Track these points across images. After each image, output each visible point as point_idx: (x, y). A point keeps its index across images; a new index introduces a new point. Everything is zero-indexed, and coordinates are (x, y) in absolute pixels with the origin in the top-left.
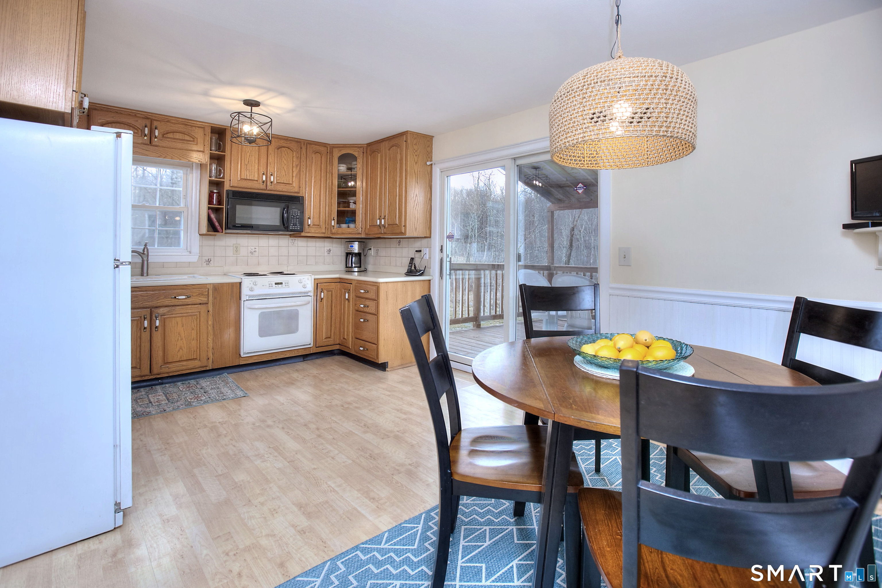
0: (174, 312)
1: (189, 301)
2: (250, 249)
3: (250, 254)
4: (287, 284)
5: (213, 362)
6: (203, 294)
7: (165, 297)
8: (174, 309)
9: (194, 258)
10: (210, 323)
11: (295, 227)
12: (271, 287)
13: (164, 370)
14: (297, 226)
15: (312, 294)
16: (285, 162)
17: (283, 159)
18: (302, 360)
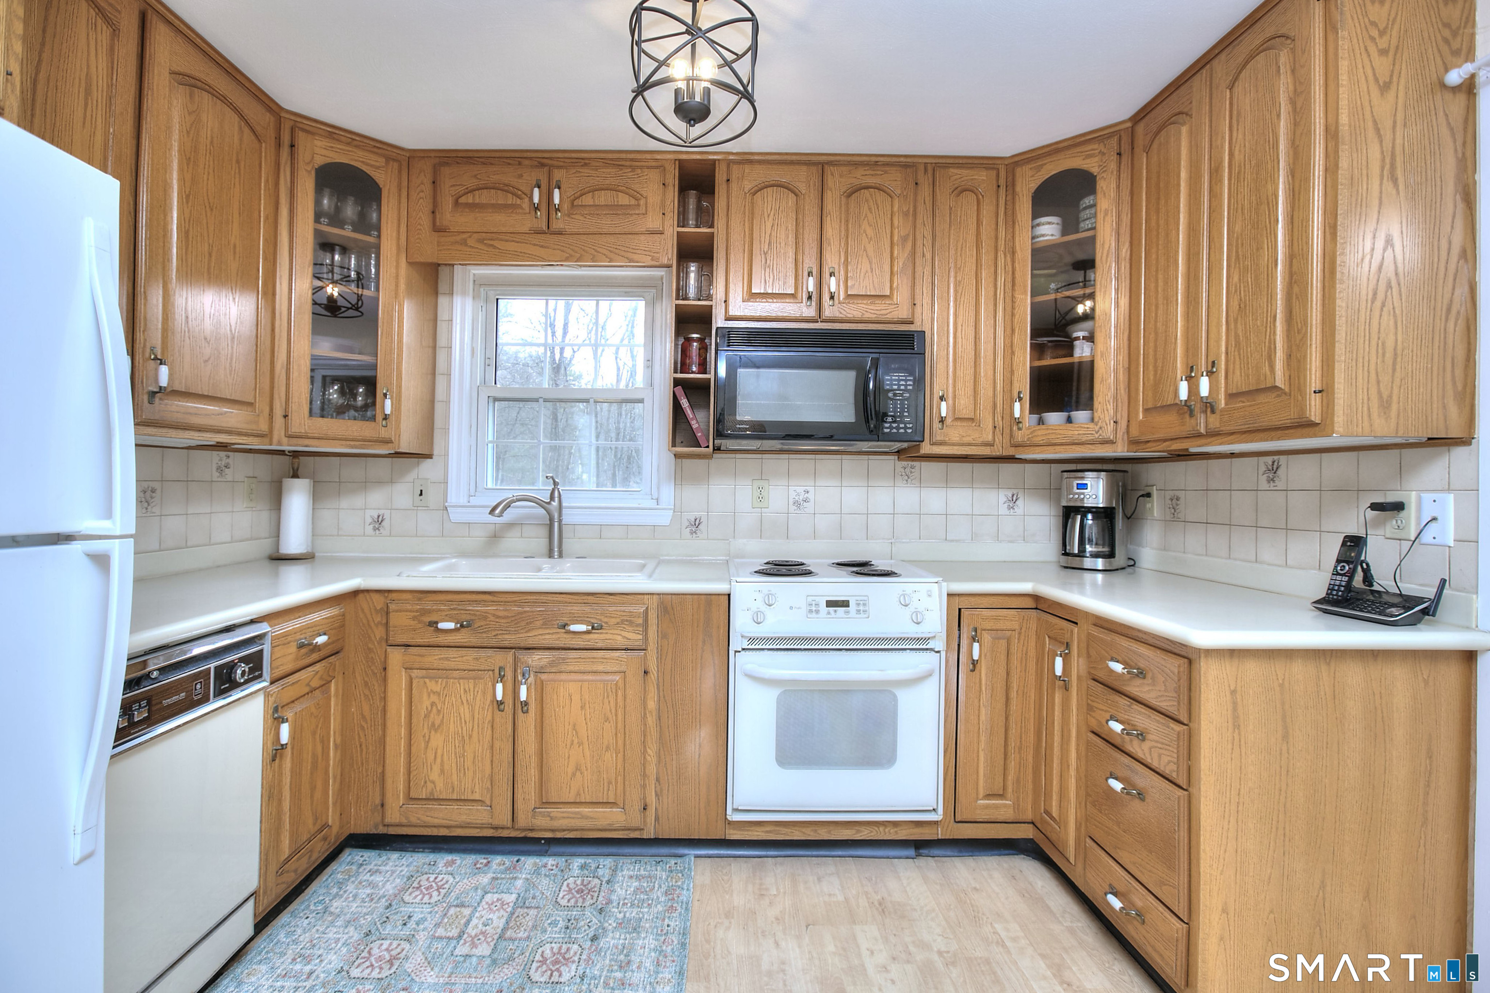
0: (563, 667)
1: (597, 639)
2: (792, 495)
3: (792, 508)
4: (861, 608)
5: (657, 819)
6: (631, 623)
7: (546, 624)
8: (564, 659)
9: (664, 518)
10: (652, 705)
11: (898, 428)
12: (814, 615)
13: (540, 822)
14: (905, 424)
15: (939, 644)
16: (870, 232)
17: (865, 225)
18: (911, 852)
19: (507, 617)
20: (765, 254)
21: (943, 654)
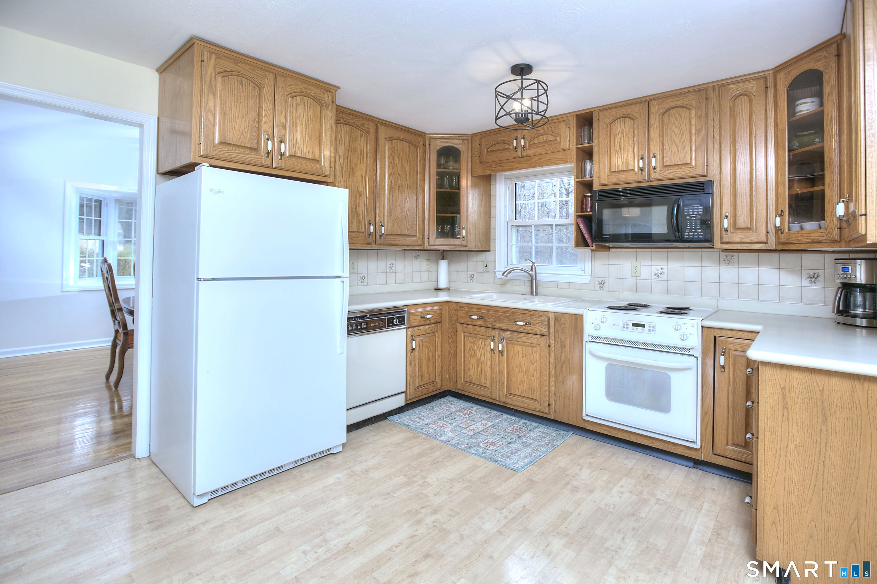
0: (516, 339)
1: (528, 329)
2: (654, 270)
3: (654, 277)
4: (651, 329)
5: (555, 411)
6: (542, 324)
7: (509, 321)
8: (516, 336)
9: (586, 280)
10: (552, 361)
11: (693, 235)
12: (625, 329)
13: (508, 401)
14: (698, 232)
15: (698, 353)
16: (676, 131)
17: (673, 127)
18: (691, 464)
19: (495, 316)
20: (617, 152)
21: (700, 359)
